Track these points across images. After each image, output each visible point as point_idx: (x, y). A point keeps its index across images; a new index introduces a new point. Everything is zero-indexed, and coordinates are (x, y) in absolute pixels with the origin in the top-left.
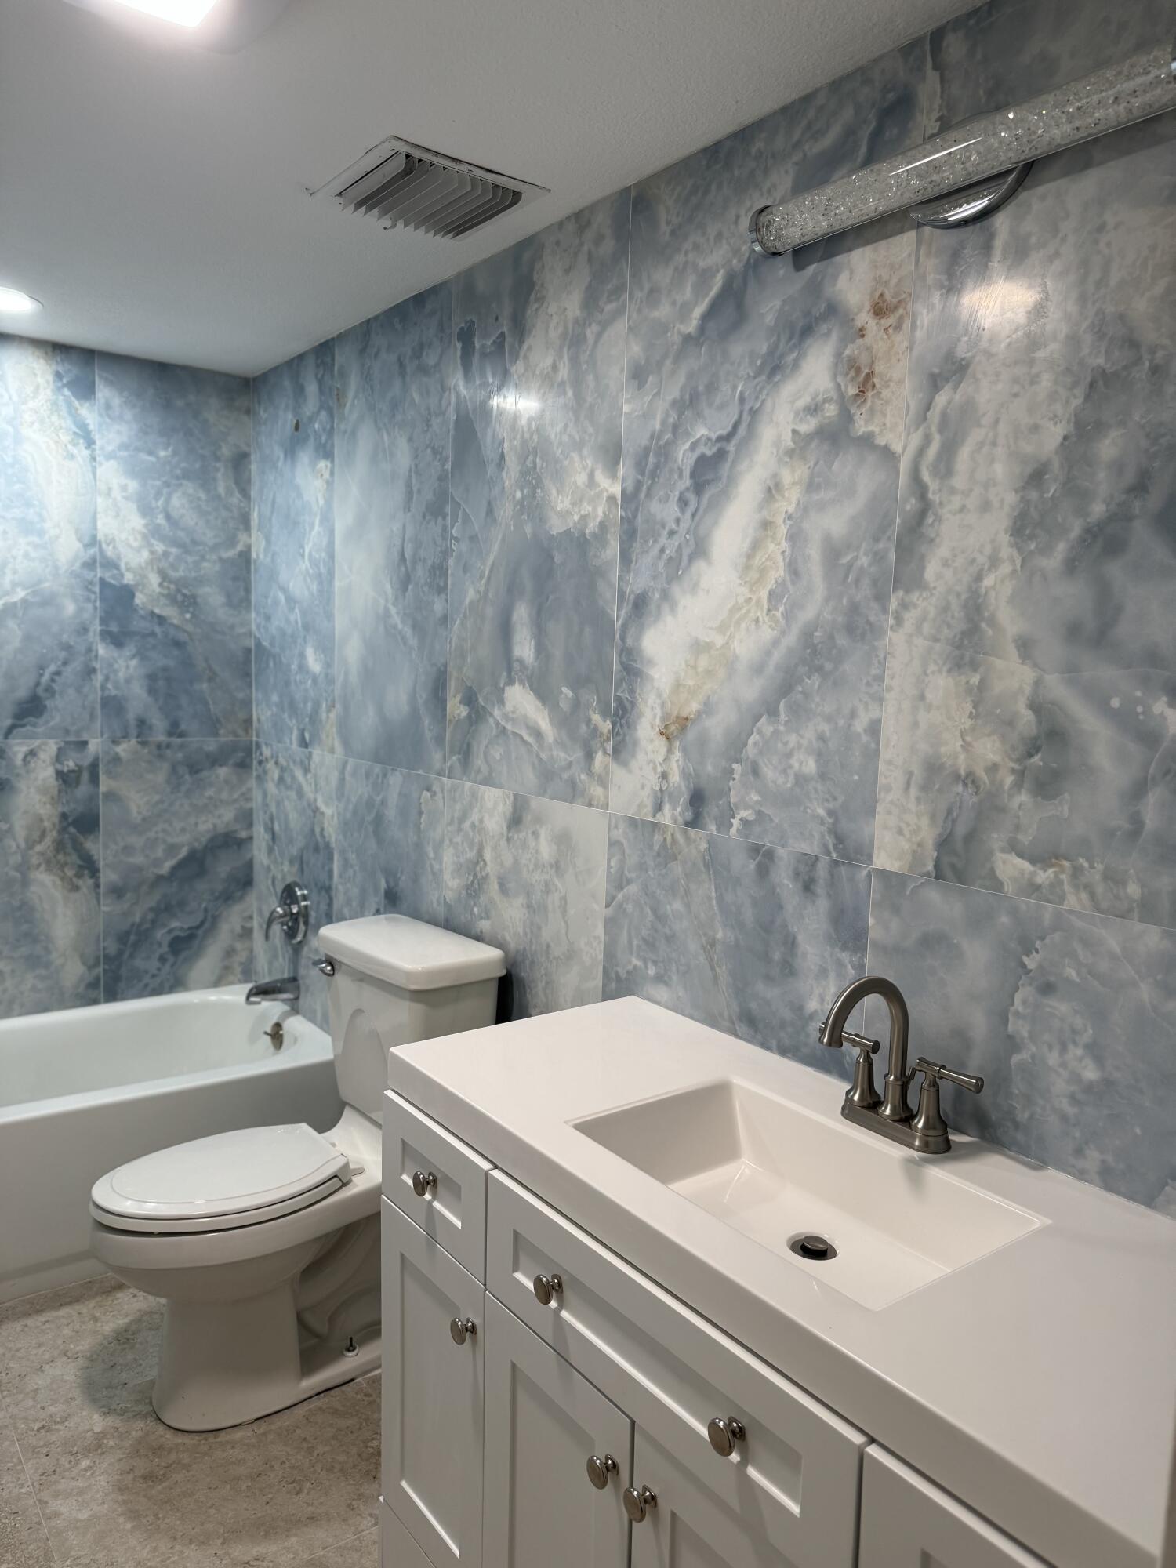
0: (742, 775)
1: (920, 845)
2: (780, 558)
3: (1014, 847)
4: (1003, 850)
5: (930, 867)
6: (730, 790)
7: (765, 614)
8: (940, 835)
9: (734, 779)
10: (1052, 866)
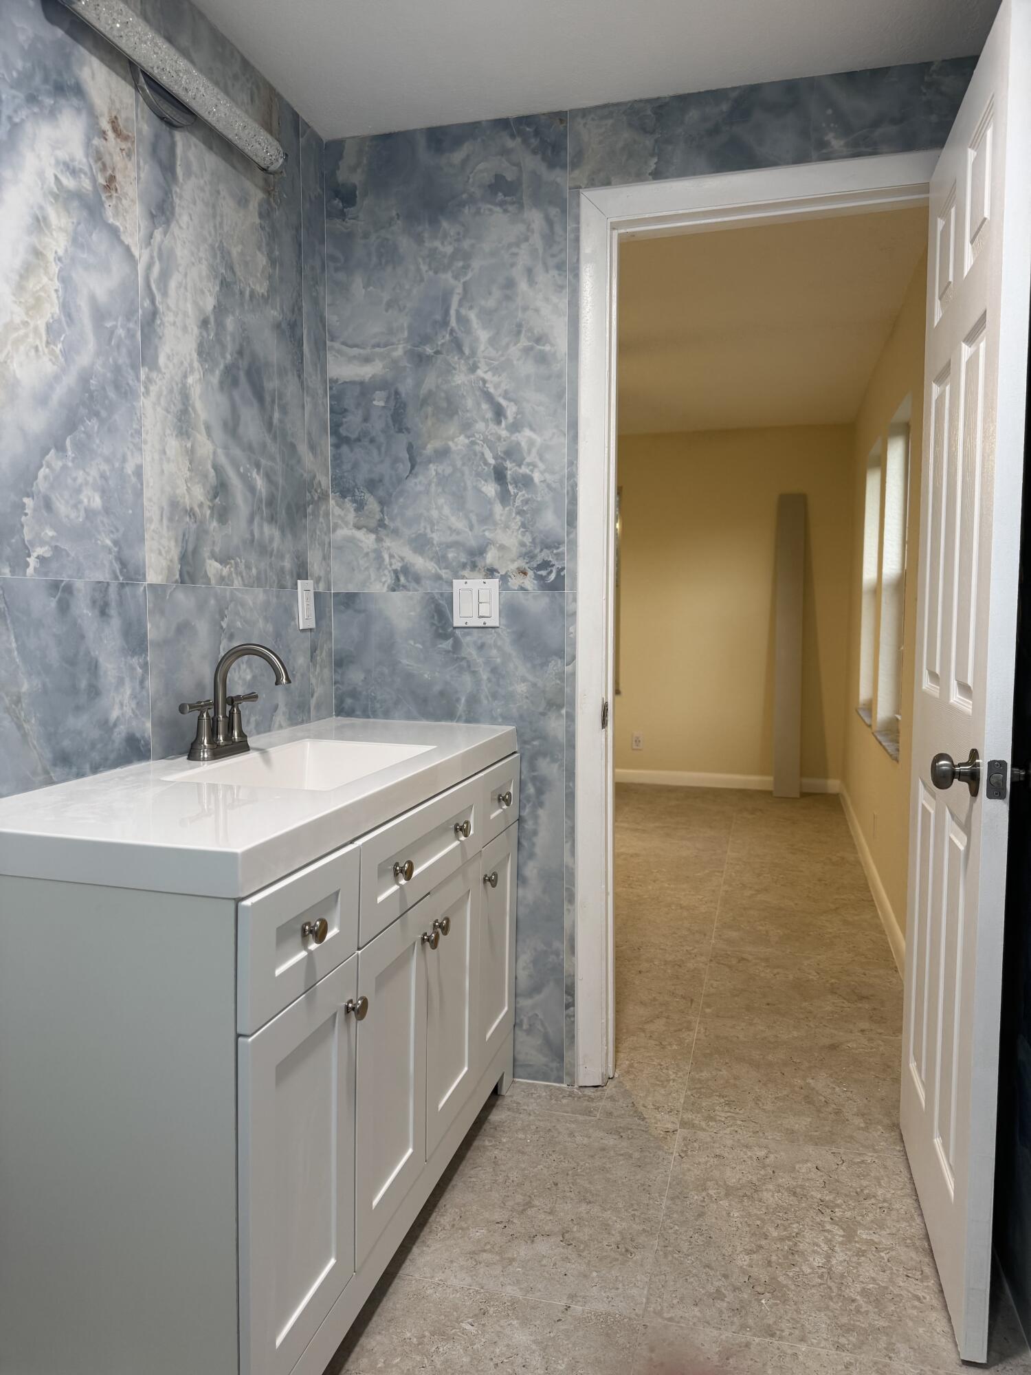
0: (35, 510)
1: (171, 561)
2: (54, 295)
3: (213, 556)
4: (209, 558)
5: (177, 576)
6: (22, 526)
7: (44, 346)
8: (181, 552)
9: (26, 514)
10: (228, 564)
